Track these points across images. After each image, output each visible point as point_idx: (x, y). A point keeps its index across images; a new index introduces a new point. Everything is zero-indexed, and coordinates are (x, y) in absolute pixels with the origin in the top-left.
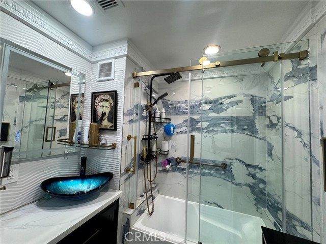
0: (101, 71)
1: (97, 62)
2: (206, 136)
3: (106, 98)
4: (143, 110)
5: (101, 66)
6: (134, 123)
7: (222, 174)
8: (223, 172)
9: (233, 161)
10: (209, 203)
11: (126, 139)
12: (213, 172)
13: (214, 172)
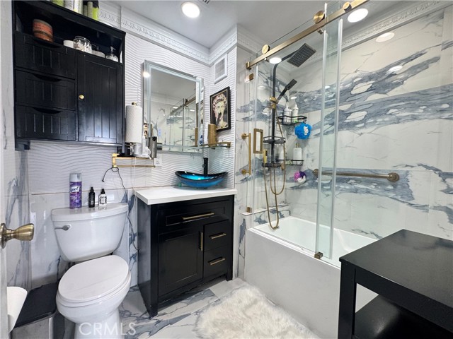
0: (217, 71)
1: (213, 64)
2: (362, 134)
3: (221, 98)
4: (263, 108)
5: (217, 66)
6: (250, 122)
7: (389, 190)
8: (390, 187)
9: (413, 169)
10: (362, 232)
11: (241, 138)
12: (372, 187)
13: (374, 187)
